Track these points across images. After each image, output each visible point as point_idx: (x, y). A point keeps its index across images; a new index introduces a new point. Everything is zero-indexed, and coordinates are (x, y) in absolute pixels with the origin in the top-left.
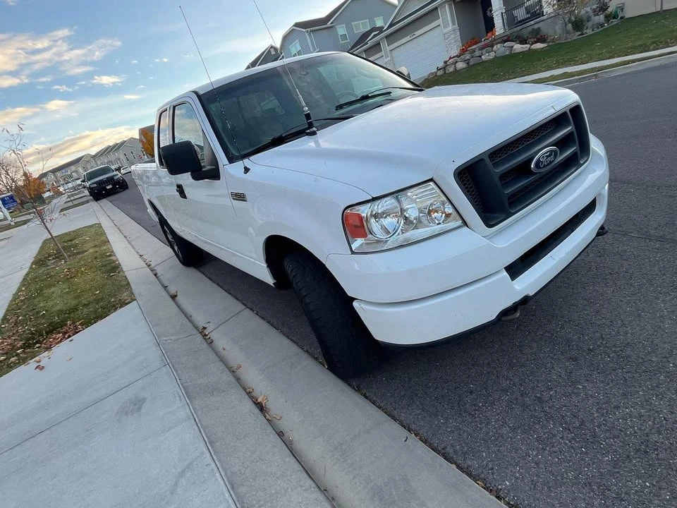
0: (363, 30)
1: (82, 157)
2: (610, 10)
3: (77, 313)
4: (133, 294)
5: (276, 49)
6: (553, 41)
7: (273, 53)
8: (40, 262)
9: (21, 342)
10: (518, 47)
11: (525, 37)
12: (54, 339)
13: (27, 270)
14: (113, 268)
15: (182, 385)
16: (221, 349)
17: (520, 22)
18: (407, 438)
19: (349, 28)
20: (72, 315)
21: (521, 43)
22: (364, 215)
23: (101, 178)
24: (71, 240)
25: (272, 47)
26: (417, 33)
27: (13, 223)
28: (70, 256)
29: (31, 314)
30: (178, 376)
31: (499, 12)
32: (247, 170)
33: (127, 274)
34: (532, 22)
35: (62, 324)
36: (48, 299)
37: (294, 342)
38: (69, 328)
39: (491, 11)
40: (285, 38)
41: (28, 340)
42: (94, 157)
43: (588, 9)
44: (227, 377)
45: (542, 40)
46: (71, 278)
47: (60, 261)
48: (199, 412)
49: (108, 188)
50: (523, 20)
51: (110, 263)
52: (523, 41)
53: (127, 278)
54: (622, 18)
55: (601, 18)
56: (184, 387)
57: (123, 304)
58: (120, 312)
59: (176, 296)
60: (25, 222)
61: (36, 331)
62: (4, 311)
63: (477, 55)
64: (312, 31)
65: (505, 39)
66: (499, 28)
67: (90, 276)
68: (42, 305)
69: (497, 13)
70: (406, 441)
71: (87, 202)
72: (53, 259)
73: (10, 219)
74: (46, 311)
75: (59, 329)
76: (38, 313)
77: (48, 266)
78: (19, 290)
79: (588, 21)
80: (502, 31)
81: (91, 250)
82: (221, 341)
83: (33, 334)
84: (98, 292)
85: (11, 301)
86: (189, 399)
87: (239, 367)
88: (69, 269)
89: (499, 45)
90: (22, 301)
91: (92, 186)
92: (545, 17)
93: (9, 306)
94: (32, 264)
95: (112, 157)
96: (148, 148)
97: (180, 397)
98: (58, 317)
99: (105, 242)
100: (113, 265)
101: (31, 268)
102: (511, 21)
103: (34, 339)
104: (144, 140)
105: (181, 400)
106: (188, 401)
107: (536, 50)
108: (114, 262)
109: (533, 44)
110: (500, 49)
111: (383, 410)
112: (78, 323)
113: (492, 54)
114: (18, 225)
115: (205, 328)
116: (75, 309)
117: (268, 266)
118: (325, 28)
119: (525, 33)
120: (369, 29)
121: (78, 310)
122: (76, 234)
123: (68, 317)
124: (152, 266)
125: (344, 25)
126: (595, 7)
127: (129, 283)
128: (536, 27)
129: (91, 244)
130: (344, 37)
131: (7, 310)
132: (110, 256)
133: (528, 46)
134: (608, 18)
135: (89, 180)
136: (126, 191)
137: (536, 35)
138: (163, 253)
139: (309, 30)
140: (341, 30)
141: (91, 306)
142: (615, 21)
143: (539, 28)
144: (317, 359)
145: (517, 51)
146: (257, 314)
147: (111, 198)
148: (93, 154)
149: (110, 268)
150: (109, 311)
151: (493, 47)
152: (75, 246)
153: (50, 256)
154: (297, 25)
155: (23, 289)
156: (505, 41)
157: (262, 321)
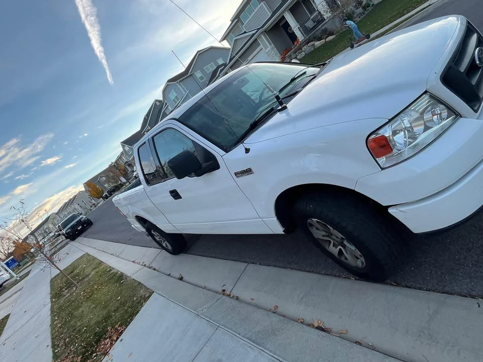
0: (212, 70)
1: (49, 217)
2: (364, 3)
3: (111, 319)
4: (148, 289)
5: (160, 101)
6: (338, 32)
7: (158, 104)
8: (56, 294)
9: (80, 358)
10: (318, 44)
11: (320, 36)
12: (104, 344)
13: (50, 305)
14: (120, 278)
15: (244, 337)
16: (251, 301)
17: (312, 28)
18: (478, 303)
19: (203, 71)
20: (109, 322)
21: (318, 40)
22: (387, 135)
23: (72, 223)
24: (72, 272)
25: (156, 101)
26: (249, 58)
27: (18, 279)
28: (78, 283)
29: (74, 334)
30: (235, 332)
31: (297, 28)
32: (247, 151)
33: (133, 277)
34: (320, 26)
35: (105, 331)
36: (81, 317)
37: (310, 272)
38: (112, 333)
39: (291, 29)
40: (164, 91)
41: (84, 354)
42: (57, 214)
43: (351, 7)
44: (275, 318)
45: (331, 34)
46: (90, 296)
47: (72, 288)
48: (278, 352)
49: (79, 229)
50: (314, 27)
51: (114, 275)
52: (319, 39)
53: (135, 280)
54: (372, 5)
55: (360, 10)
56: (247, 338)
57: (146, 299)
58: (147, 305)
59: (182, 278)
60: (27, 274)
61: (86, 344)
62: (50, 340)
63: (294, 57)
64: (180, 81)
65: (307, 42)
66: (300, 36)
67: (105, 289)
68: (79, 324)
69: (295, 29)
70: (479, 306)
71: (67, 244)
72: (66, 289)
73: (15, 275)
74: (86, 327)
75: (104, 336)
76: (80, 331)
77: (64, 296)
78: (53, 321)
79: (354, 14)
80: (303, 38)
81: (93, 273)
82: (245, 295)
83: (85, 347)
84: (119, 298)
85: (52, 330)
86: (260, 346)
87: (276, 307)
88: (84, 291)
89: (305, 47)
90: (60, 327)
91: (67, 232)
92: (327, 20)
93: (52, 335)
94: (51, 298)
95: (70, 209)
96: (94, 194)
97: (250, 347)
98: (99, 328)
99: (100, 264)
100: (117, 275)
101: (52, 302)
102: (305, 30)
103: (88, 351)
104: (90, 189)
105: (252, 349)
106: (261, 348)
107: (330, 41)
108: (117, 273)
109: (325, 39)
110: (307, 49)
111: (434, 291)
112: (117, 326)
113: (303, 54)
114: (22, 278)
115: (224, 290)
116: (108, 317)
117: (277, 219)
118: (188, 77)
119: (318, 34)
120: (216, 68)
121: (111, 317)
122: (73, 267)
123: (107, 325)
124: (147, 265)
125: (199, 71)
126: (354, 4)
127: (140, 283)
128: (323, 28)
129: (90, 269)
130: (201, 78)
131: (53, 339)
132: (110, 270)
133: (324, 40)
134: (364, 8)
135: (64, 228)
136: (92, 226)
137: (326, 32)
138: (150, 253)
139: (178, 81)
140: (198, 74)
141: (120, 309)
142: (370, 9)
143: (326, 28)
144: (339, 276)
145: (318, 46)
146: (260, 264)
147: (84, 234)
148: (56, 212)
149: (116, 278)
150: (137, 308)
151: (301, 49)
152: (78, 275)
153: (62, 288)
154: (169, 81)
155: (56, 318)
156: (308, 43)
157: (268, 268)
